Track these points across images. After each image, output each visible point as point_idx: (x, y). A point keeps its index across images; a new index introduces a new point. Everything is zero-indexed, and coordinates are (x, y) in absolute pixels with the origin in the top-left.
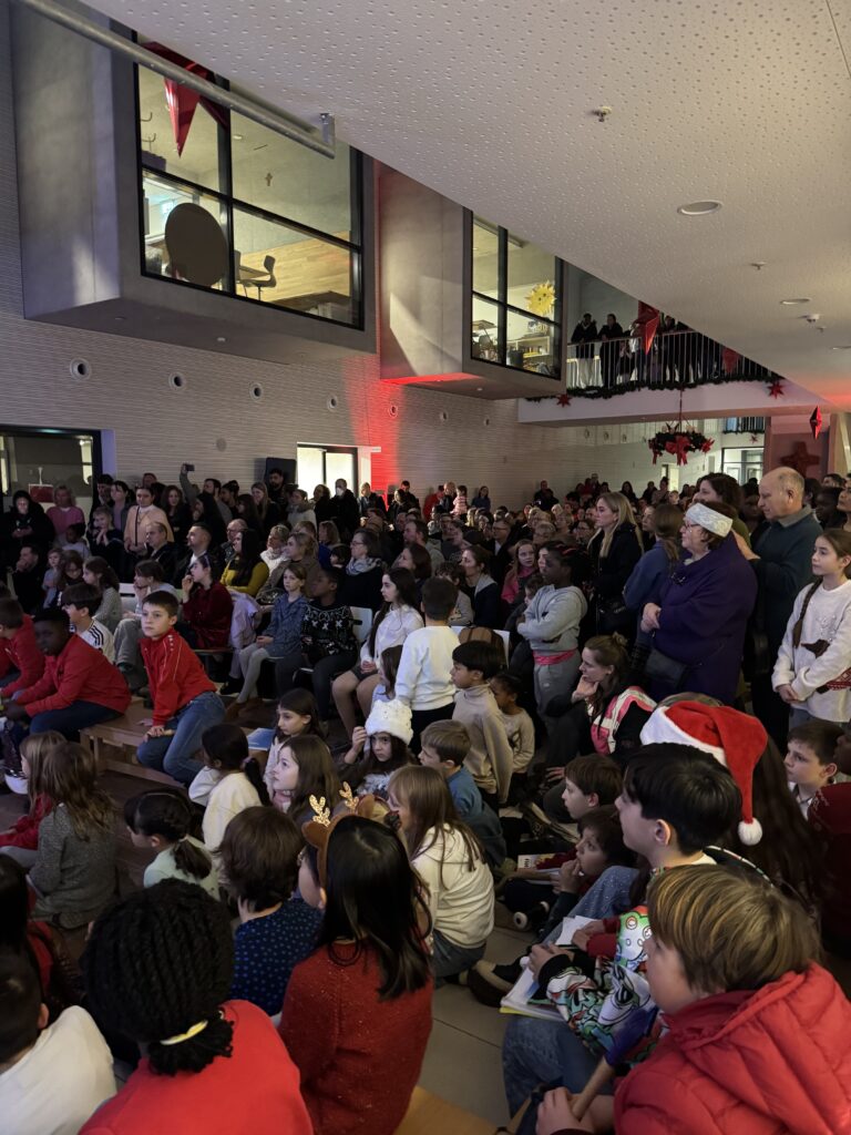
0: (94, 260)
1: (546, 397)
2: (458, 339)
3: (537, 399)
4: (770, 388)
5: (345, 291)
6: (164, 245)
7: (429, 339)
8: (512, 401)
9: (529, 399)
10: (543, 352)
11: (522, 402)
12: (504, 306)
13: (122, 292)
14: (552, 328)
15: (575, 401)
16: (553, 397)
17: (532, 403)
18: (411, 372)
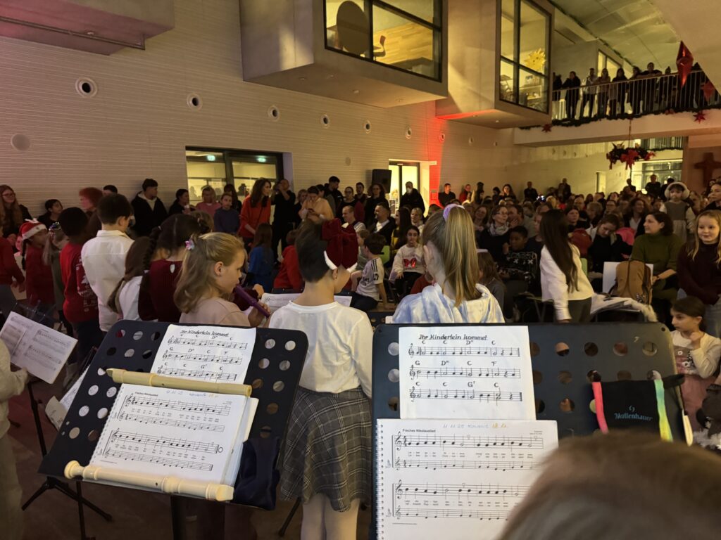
0: (295, 40)
1: (533, 127)
2: (492, 88)
3: (528, 128)
4: (695, 116)
5: (430, 57)
6: (336, 29)
7: (471, 88)
8: (510, 130)
9: (522, 128)
10: (537, 96)
11: (517, 130)
12: (517, 66)
13: (315, 60)
14: (543, 80)
15: (554, 129)
16: (538, 126)
17: (524, 131)
18: (458, 111)
